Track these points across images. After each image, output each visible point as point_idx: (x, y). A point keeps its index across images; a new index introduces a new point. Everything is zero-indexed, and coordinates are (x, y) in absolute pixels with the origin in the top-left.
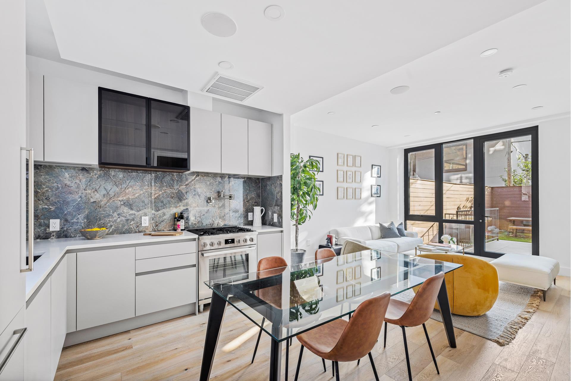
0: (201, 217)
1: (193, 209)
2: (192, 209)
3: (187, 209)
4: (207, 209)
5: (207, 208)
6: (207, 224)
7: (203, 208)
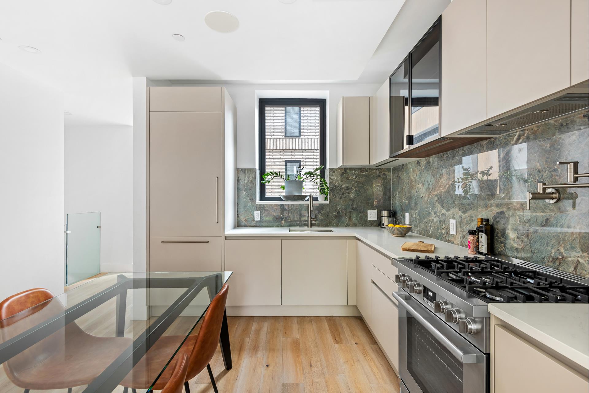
0: (530, 237)
1: (513, 215)
2: (511, 213)
3: (502, 213)
4: (542, 216)
5: (542, 214)
6: (544, 258)
7: (534, 214)
